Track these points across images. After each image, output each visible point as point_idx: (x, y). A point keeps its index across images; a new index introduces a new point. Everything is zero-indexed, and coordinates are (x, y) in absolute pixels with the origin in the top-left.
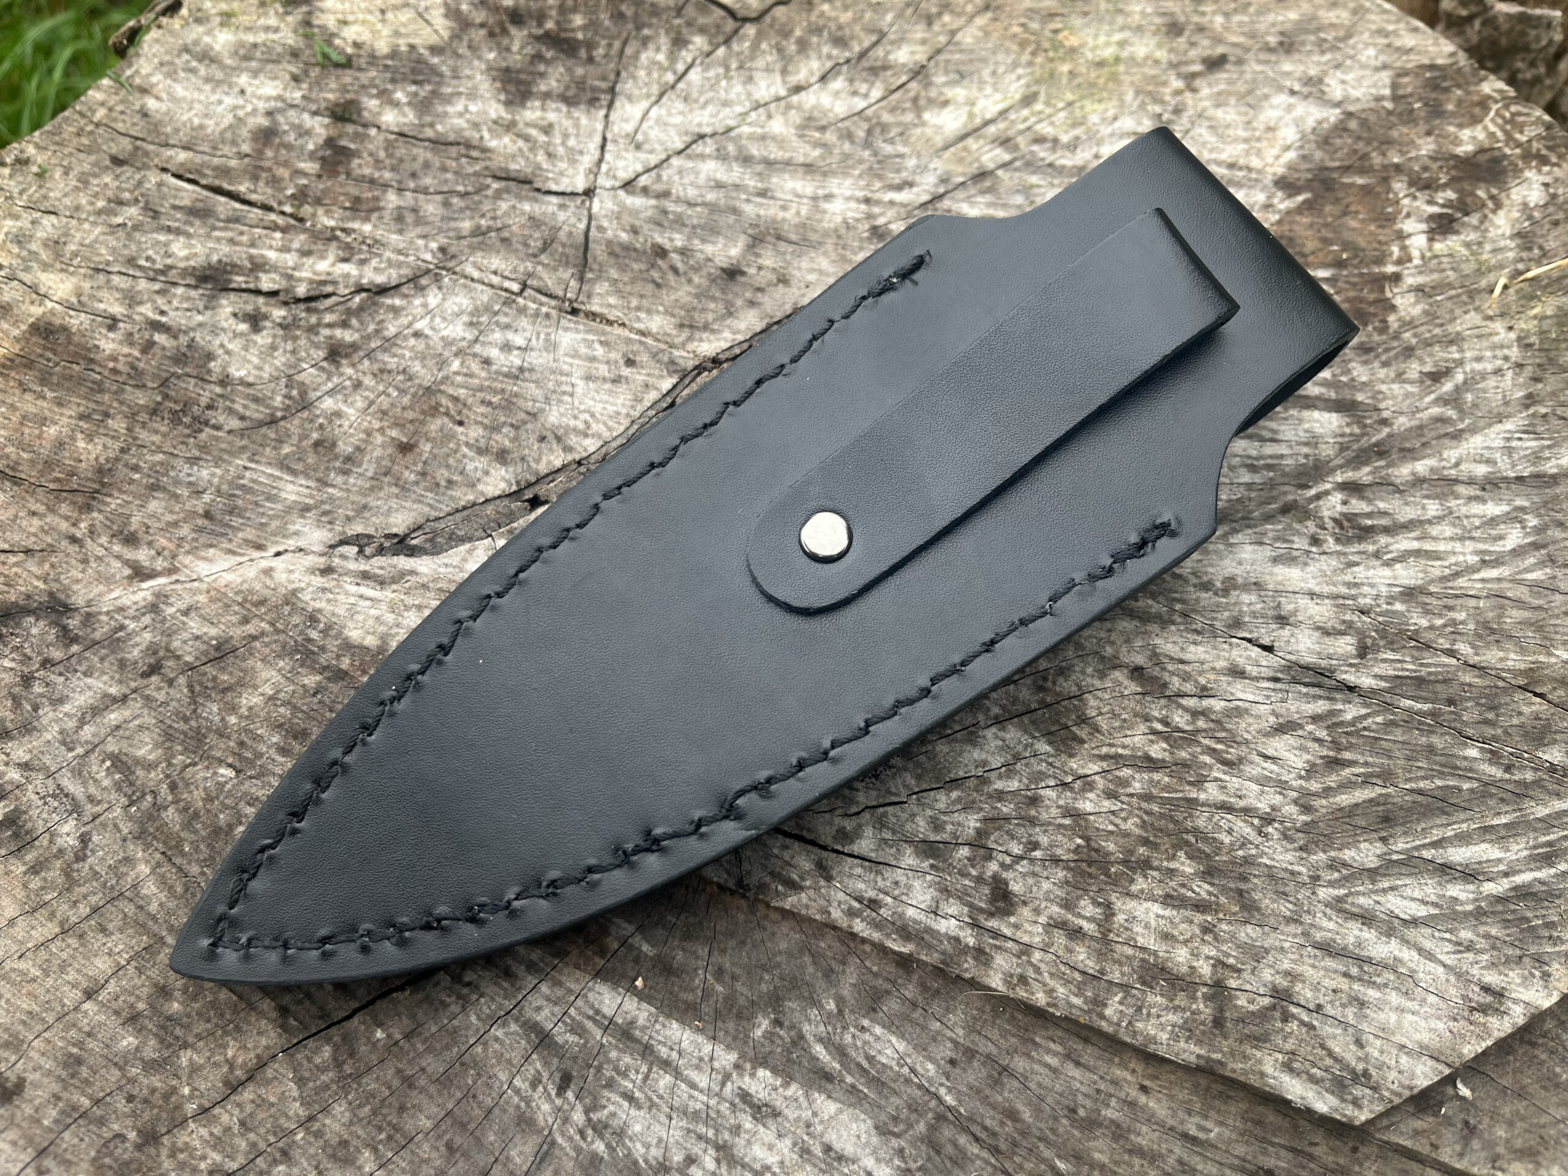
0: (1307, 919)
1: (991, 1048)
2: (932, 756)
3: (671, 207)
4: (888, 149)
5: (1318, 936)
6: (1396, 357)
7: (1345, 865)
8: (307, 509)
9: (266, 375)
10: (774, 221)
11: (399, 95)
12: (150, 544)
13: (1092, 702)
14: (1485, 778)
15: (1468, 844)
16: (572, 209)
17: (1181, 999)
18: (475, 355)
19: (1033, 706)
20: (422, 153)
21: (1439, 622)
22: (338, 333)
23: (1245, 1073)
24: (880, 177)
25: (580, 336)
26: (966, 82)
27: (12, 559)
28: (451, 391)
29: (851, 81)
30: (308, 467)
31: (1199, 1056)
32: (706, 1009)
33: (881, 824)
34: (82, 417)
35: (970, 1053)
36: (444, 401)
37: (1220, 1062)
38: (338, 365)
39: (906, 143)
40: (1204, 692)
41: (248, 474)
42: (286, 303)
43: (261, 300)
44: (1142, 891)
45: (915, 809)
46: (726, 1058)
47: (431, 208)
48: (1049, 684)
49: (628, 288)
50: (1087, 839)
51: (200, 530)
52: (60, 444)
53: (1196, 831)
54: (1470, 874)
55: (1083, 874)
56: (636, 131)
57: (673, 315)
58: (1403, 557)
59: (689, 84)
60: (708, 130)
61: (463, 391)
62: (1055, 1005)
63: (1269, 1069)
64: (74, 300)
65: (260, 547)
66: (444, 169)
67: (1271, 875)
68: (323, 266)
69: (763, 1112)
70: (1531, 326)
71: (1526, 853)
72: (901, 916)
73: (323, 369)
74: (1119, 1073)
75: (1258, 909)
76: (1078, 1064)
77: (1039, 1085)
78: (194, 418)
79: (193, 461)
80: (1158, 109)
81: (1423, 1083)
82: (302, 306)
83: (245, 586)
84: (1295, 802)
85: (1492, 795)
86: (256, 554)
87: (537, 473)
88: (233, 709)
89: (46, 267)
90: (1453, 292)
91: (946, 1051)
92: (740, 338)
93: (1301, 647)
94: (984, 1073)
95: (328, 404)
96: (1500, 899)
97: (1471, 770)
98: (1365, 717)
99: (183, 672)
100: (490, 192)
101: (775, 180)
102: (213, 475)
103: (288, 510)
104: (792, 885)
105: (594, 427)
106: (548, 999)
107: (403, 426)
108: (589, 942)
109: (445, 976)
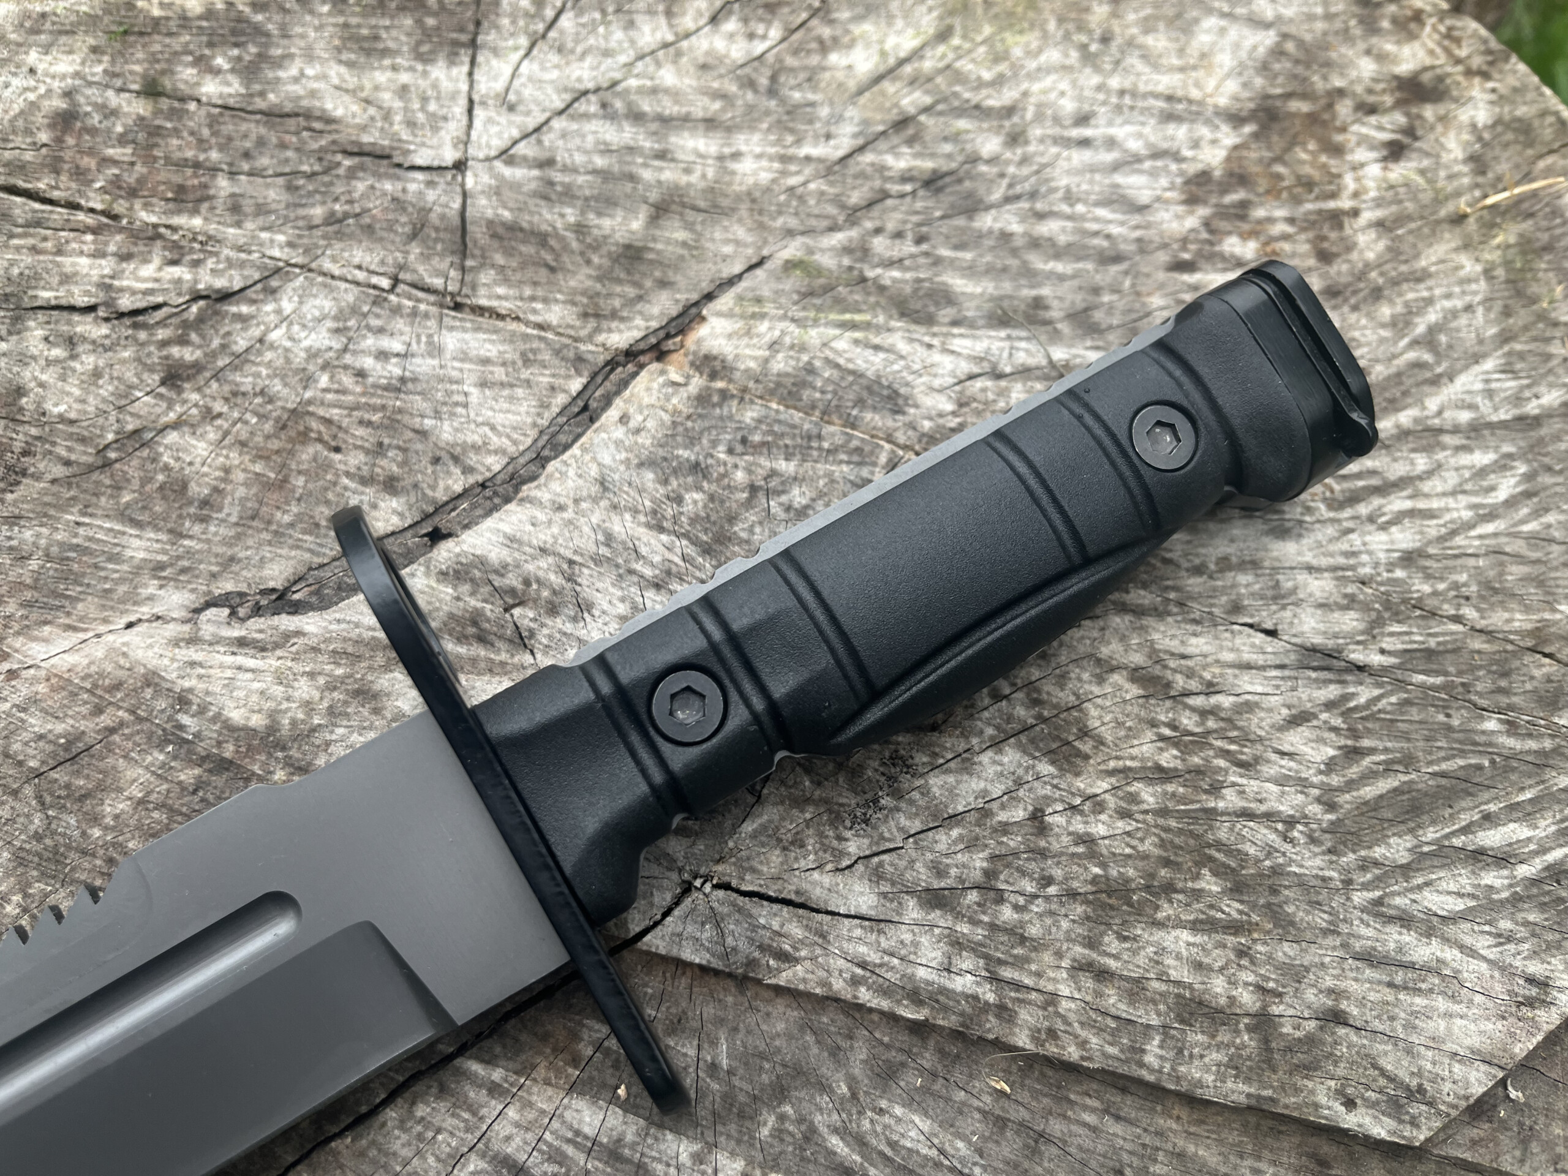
0: (1344, 928)
1: (1023, 1114)
2: (925, 792)
3: (558, 177)
4: (797, 95)
5: (1358, 945)
6: (1365, 300)
7: (1376, 864)
8: (160, 567)
9: (91, 409)
10: (677, 187)
11: (220, 61)
13: (1094, 712)
14: (1505, 752)
15: (1497, 825)
16: (442, 186)
17: (1224, 1036)
18: (346, 367)
19: (1031, 721)
20: (254, 129)
21: (1441, 586)
22: (175, 351)
23: (1298, 1107)
24: (792, 131)
25: (468, 336)
26: (873, 17)
28: (321, 412)
29: (745, 21)
30: (155, 517)
31: (1249, 1095)
32: (701, 1113)
33: (877, 876)
35: (1001, 1124)
36: (314, 425)
37: (1271, 1099)
38: (180, 390)
39: (815, 89)
40: (1211, 689)
41: (81, 531)
42: (107, 320)
43: (76, 317)
44: (1168, 918)
45: (914, 854)
46: (732, 1167)
47: (274, 194)
48: (1045, 696)
49: (518, 276)
50: (1104, 865)
51: (27, 605)
53: (1219, 845)
54: (1503, 859)
55: (1104, 906)
56: (507, 90)
57: (574, 303)
58: (1398, 518)
59: (562, 32)
60: (591, 85)
61: (336, 411)
62: (1089, 1059)
63: (1322, 1099)
65: (105, 621)
66: (283, 146)
67: (1301, 883)
68: (149, 270)
70: (1494, 256)
71: (1553, 828)
72: (911, 978)
73: (161, 396)
74: (1161, 1122)
75: (1292, 923)
76: (1118, 1118)
77: (1080, 1148)
78: (8, 468)
79: (12, 521)
80: (1083, 38)
81: (1478, 1090)
82: (127, 321)
83: (94, 669)
84: (1318, 800)
85: (1514, 770)
86: (102, 629)
87: (433, 501)
88: (95, 819)
90: (1413, 225)
91: (974, 1124)
92: (654, 324)
93: (1306, 628)
94: (1019, 1143)
95: (172, 437)
96: (1534, 882)
97: (1490, 744)
98: (1378, 698)
99: (28, 781)
100: (341, 171)
101: (673, 139)
102: (38, 535)
103: (138, 570)
104: (785, 957)
105: (496, 441)
106: (517, 1125)
107: (267, 458)
108: (557, 1051)
109: (391, 1115)
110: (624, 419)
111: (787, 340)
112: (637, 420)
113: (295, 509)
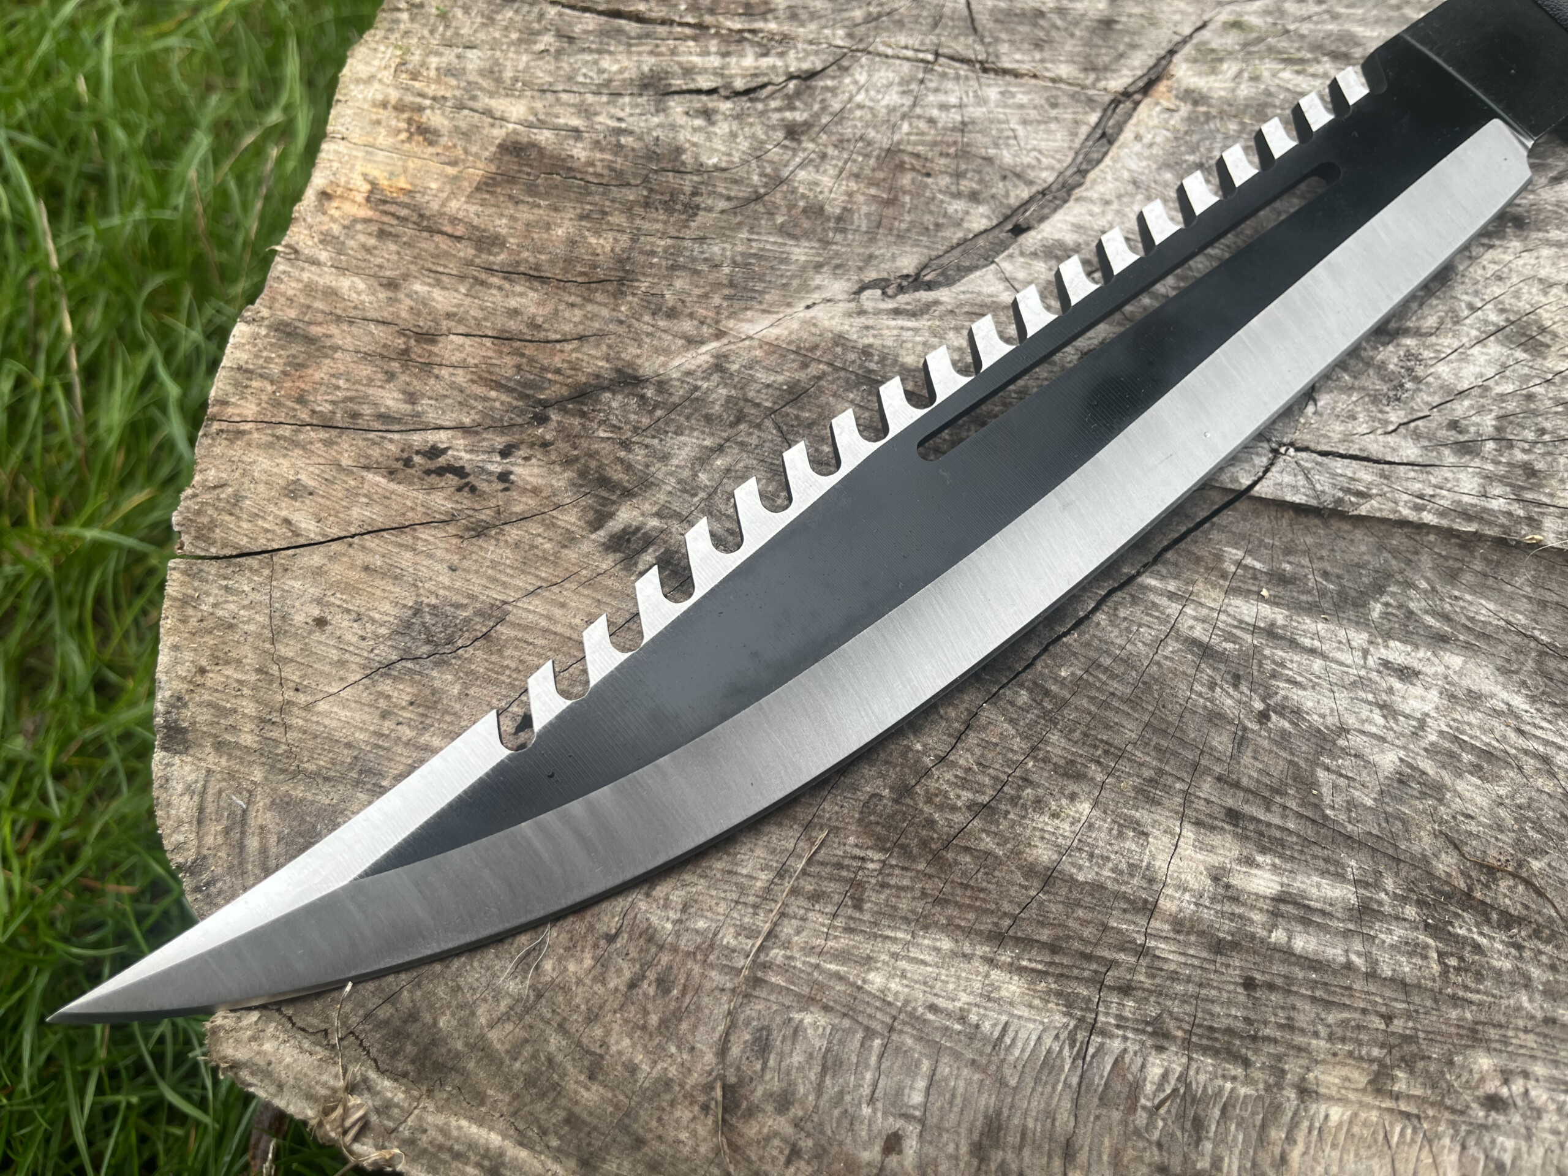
1: (1556, 598)
2: (1437, 376)
8: (819, 265)
9: (736, 159)
12: (691, 316)
13: (1545, 315)
18: (919, 117)
19: (1502, 324)
22: (788, 115)
25: (1001, 90)
27: (568, 347)
28: (910, 149)
30: (805, 231)
32: (1325, 605)
33: (1417, 435)
34: (582, 217)
35: (1543, 604)
36: (907, 159)
38: (799, 141)
41: (754, 244)
42: (727, 98)
43: (704, 98)
45: (1439, 419)
46: (1360, 638)
49: (1025, 47)
51: (730, 298)
52: (572, 243)
57: (1074, 62)
61: (921, 148)
64: (532, 118)
65: (789, 305)
68: (749, 61)
69: (1407, 674)
72: (1459, 502)
73: (786, 147)
78: (685, 205)
79: (702, 239)
82: (744, 98)
83: (794, 337)
86: (789, 311)
87: (1009, 206)
89: (492, 95)
91: (1524, 605)
92: (1139, 73)
94: (1559, 615)
95: (802, 174)
99: (766, 417)
102: (723, 249)
103: (803, 269)
104: (1359, 494)
105: (1045, 161)
106: (1196, 619)
107: (878, 185)
108: (1210, 570)
109: (1101, 617)
110: (1138, 138)
111: (1246, 75)
112: (1148, 138)
113: (907, 218)
